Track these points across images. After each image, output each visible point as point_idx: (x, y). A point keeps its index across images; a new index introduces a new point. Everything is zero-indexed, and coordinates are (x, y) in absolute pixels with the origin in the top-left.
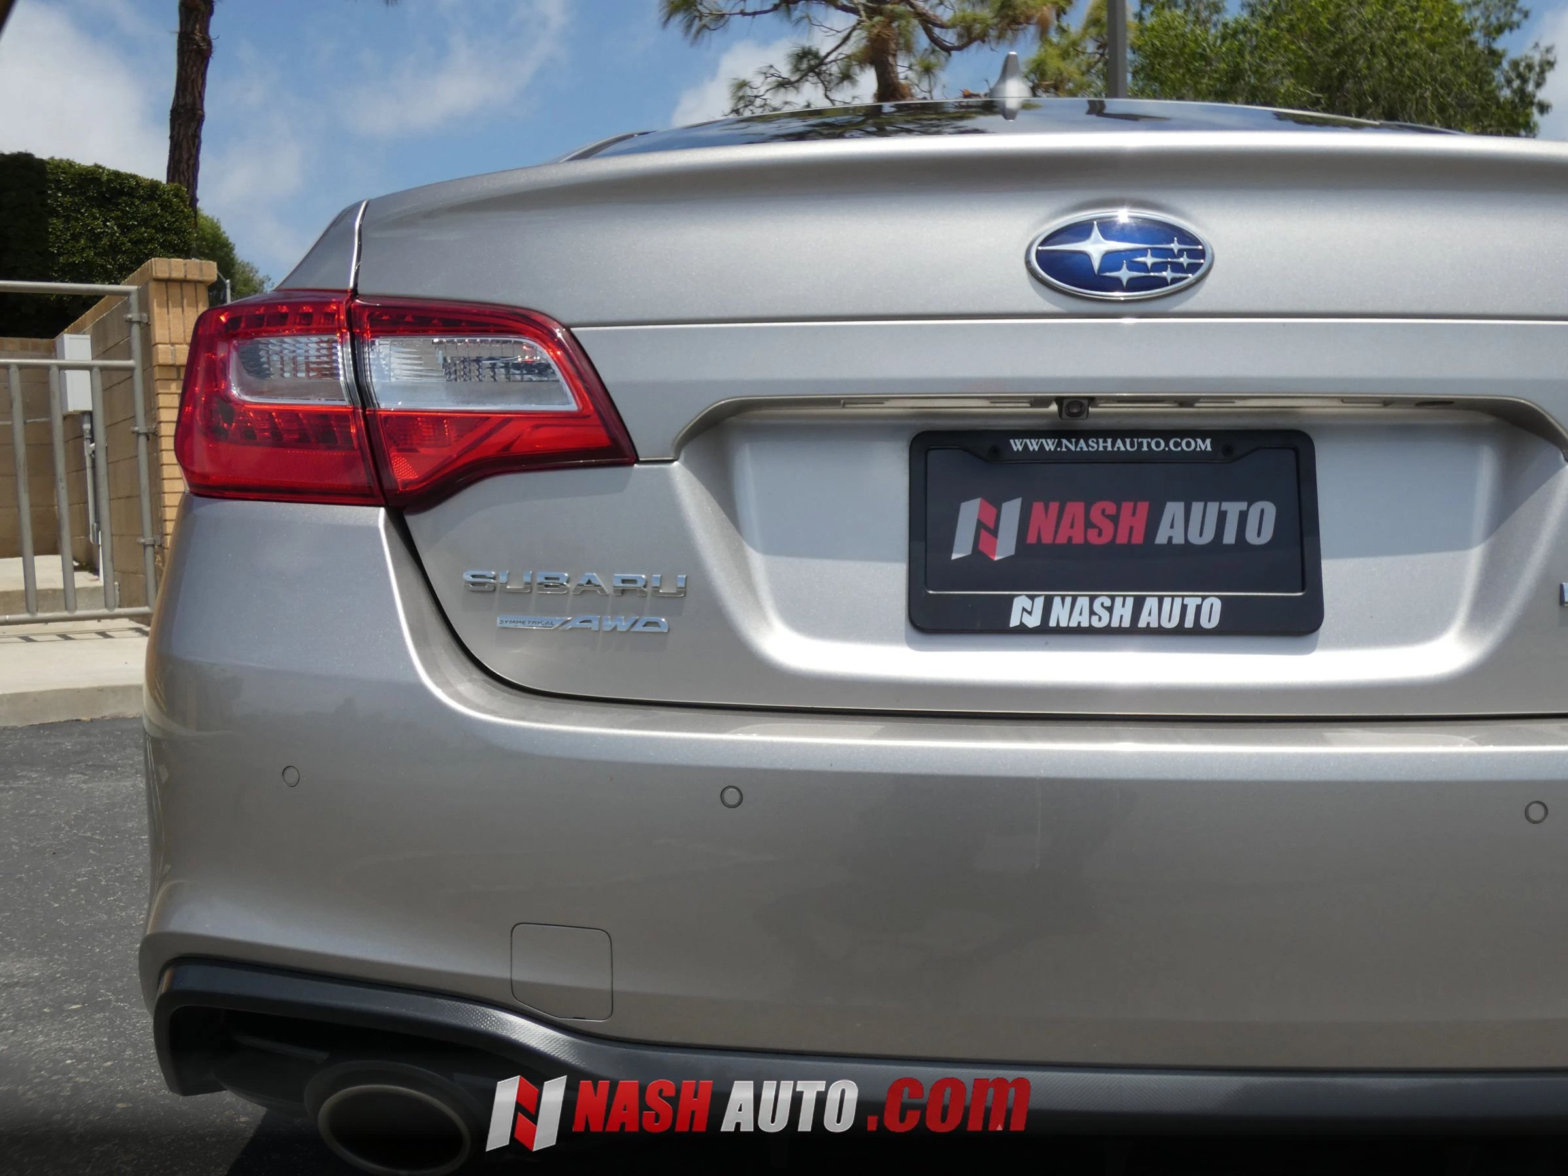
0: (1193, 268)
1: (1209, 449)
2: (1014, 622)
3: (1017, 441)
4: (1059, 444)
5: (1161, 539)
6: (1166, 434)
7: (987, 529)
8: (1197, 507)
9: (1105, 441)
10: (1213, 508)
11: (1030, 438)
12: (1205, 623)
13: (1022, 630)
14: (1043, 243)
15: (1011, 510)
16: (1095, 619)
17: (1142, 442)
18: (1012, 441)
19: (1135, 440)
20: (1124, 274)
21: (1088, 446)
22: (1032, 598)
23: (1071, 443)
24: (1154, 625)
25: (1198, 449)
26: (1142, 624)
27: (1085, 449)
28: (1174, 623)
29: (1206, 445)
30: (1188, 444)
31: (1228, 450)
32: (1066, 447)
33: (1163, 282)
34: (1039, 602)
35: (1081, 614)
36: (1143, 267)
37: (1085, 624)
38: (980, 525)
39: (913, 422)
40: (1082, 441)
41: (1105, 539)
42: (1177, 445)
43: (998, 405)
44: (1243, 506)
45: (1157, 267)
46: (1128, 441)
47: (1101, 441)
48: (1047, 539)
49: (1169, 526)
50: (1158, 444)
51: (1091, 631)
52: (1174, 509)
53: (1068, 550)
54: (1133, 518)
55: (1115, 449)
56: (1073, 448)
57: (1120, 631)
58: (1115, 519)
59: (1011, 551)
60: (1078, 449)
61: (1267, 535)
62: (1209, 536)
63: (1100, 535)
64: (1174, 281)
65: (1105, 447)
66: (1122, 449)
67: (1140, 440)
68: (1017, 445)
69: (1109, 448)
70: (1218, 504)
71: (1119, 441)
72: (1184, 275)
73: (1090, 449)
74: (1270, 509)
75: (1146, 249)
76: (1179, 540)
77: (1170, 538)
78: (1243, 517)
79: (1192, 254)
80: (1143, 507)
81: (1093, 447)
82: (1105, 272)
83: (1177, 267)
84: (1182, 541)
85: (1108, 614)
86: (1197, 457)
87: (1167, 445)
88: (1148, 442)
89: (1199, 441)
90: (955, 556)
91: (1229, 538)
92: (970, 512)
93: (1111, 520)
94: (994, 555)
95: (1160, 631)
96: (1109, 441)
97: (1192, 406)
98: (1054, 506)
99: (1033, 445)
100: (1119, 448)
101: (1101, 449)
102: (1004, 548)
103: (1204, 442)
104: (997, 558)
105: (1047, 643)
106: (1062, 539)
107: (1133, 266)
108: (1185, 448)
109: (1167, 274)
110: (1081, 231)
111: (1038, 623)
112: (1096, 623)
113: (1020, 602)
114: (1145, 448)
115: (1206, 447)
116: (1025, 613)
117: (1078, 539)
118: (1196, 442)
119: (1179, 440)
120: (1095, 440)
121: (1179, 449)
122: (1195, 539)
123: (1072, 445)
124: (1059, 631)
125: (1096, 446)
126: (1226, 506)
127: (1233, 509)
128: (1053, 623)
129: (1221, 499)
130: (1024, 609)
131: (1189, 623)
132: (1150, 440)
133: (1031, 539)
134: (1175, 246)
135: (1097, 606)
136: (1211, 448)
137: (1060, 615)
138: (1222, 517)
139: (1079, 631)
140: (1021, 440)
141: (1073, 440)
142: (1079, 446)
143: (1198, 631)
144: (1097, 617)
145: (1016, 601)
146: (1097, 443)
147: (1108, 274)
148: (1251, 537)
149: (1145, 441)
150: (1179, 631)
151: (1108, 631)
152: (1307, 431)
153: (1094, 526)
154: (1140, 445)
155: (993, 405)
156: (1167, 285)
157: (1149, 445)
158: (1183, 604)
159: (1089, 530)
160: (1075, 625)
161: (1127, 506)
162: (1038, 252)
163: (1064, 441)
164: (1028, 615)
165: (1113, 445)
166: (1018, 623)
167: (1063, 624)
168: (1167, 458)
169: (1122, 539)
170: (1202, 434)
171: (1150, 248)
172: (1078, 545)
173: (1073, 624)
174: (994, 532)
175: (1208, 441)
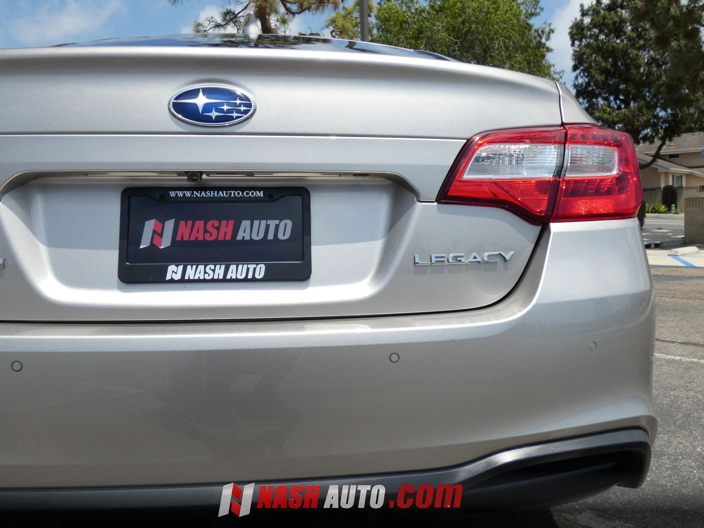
0: (246, 112)
1: (262, 196)
2: (168, 278)
3: (172, 192)
4: (193, 194)
5: (239, 238)
6: (243, 189)
7: (158, 234)
8: (256, 223)
9: (214, 192)
10: (264, 223)
11: (179, 191)
12: (257, 276)
13: (172, 281)
14: (176, 99)
15: (170, 225)
16: (206, 275)
17: (231, 193)
18: (170, 192)
19: (228, 192)
20: (214, 114)
21: (206, 194)
22: (177, 266)
23: (198, 193)
24: (234, 277)
25: (257, 196)
26: (228, 277)
27: (205, 196)
28: (243, 276)
29: (261, 194)
30: (253, 194)
31: (271, 196)
32: (196, 195)
33: (232, 118)
34: (181, 268)
35: (200, 273)
36: (222, 111)
37: (202, 278)
38: (154, 232)
39: (123, 183)
40: (203, 192)
41: (213, 238)
42: (247, 194)
43: (162, 175)
44: (277, 222)
45: (229, 111)
46: (225, 192)
47: (212, 192)
48: (186, 238)
49: (243, 231)
50: (238, 194)
51: (204, 281)
52: (245, 224)
53: (196, 243)
54: (226, 228)
55: (219, 196)
56: (199, 195)
57: (218, 281)
58: (218, 229)
59: (169, 244)
60: (201, 196)
61: (288, 235)
62: (261, 236)
63: (211, 236)
64: (237, 117)
65: (214, 195)
66: (222, 196)
67: (230, 192)
68: (172, 194)
69: (216, 196)
70: (266, 221)
71: (221, 192)
72: (242, 115)
73: (207, 196)
74: (289, 223)
75: (224, 103)
76: (247, 238)
77: (243, 237)
78: (277, 227)
79: (245, 105)
80: (231, 223)
81: (208, 195)
82: (205, 113)
83: (239, 111)
84: (249, 239)
85: (212, 273)
86: (257, 200)
87: (243, 194)
88: (234, 192)
89: (258, 192)
90: (141, 247)
91: (271, 237)
92: (150, 226)
93: (216, 229)
94: (160, 246)
95: (237, 280)
96: (216, 192)
97: (253, 176)
98: (190, 223)
99: (180, 194)
100: (220, 195)
101: (212, 196)
102: (166, 242)
103: (260, 193)
104: (162, 247)
105: (185, 287)
106: (193, 238)
107: (217, 110)
108: (251, 195)
109: (235, 115)
110: (194, 93)
111: (180, 278)
112: (207, 277)
113: (172, 268)
114: (232, 195)
115: (261, 195)
116: (173, 273)
117: (201, 238)
118: (256, 193)
119: (248, 192)
120: (209, 192)
121: (248, 196)
122: (255, 238)
123: (198, 194)
124: (190, 281)
125: (210, 194)
126: (269, 222)
127: (273, 223)
128: (186, 278)
129: (267, 219)
130: (173, 271)
131: (250, 276)
132: (235, 192)
133: (179, 238)
134: (238, 102)
135: (208, 269)
136: (263, 195)
137: (190, 273)
138: (268, 227)
139: (199, 281)
140: (174, 192)
141: (199, 192)
142: (202, 194)
143: (254, 280)
144: (208, 274)
145: (170, 267)
146: (210, 193)
147: (206, 114)
148: (281, 236)
149: (233, 192)
150: (246, 280)
151: (213, 281)
152: (307, 188)
153: (208, 232)
154: (230, 194)
155: (160, 175)
156: (234, 120)
157: (234, 194)
158: (247, 267)
159: (206, 234)
160: (197, 278)
161: (224, 222)
162: (173, 103)
163: (195, 192)
164: (175, 274)
165: (218, 194)
166: (170, 278)
167: (191, 278)
168: (243, 200)
169: (221, 238)
170: (259, 189)
171: (226, 102)
172: (200, 241)
173: (196, 278)
174: (161, 235)
175: (262, 192)
